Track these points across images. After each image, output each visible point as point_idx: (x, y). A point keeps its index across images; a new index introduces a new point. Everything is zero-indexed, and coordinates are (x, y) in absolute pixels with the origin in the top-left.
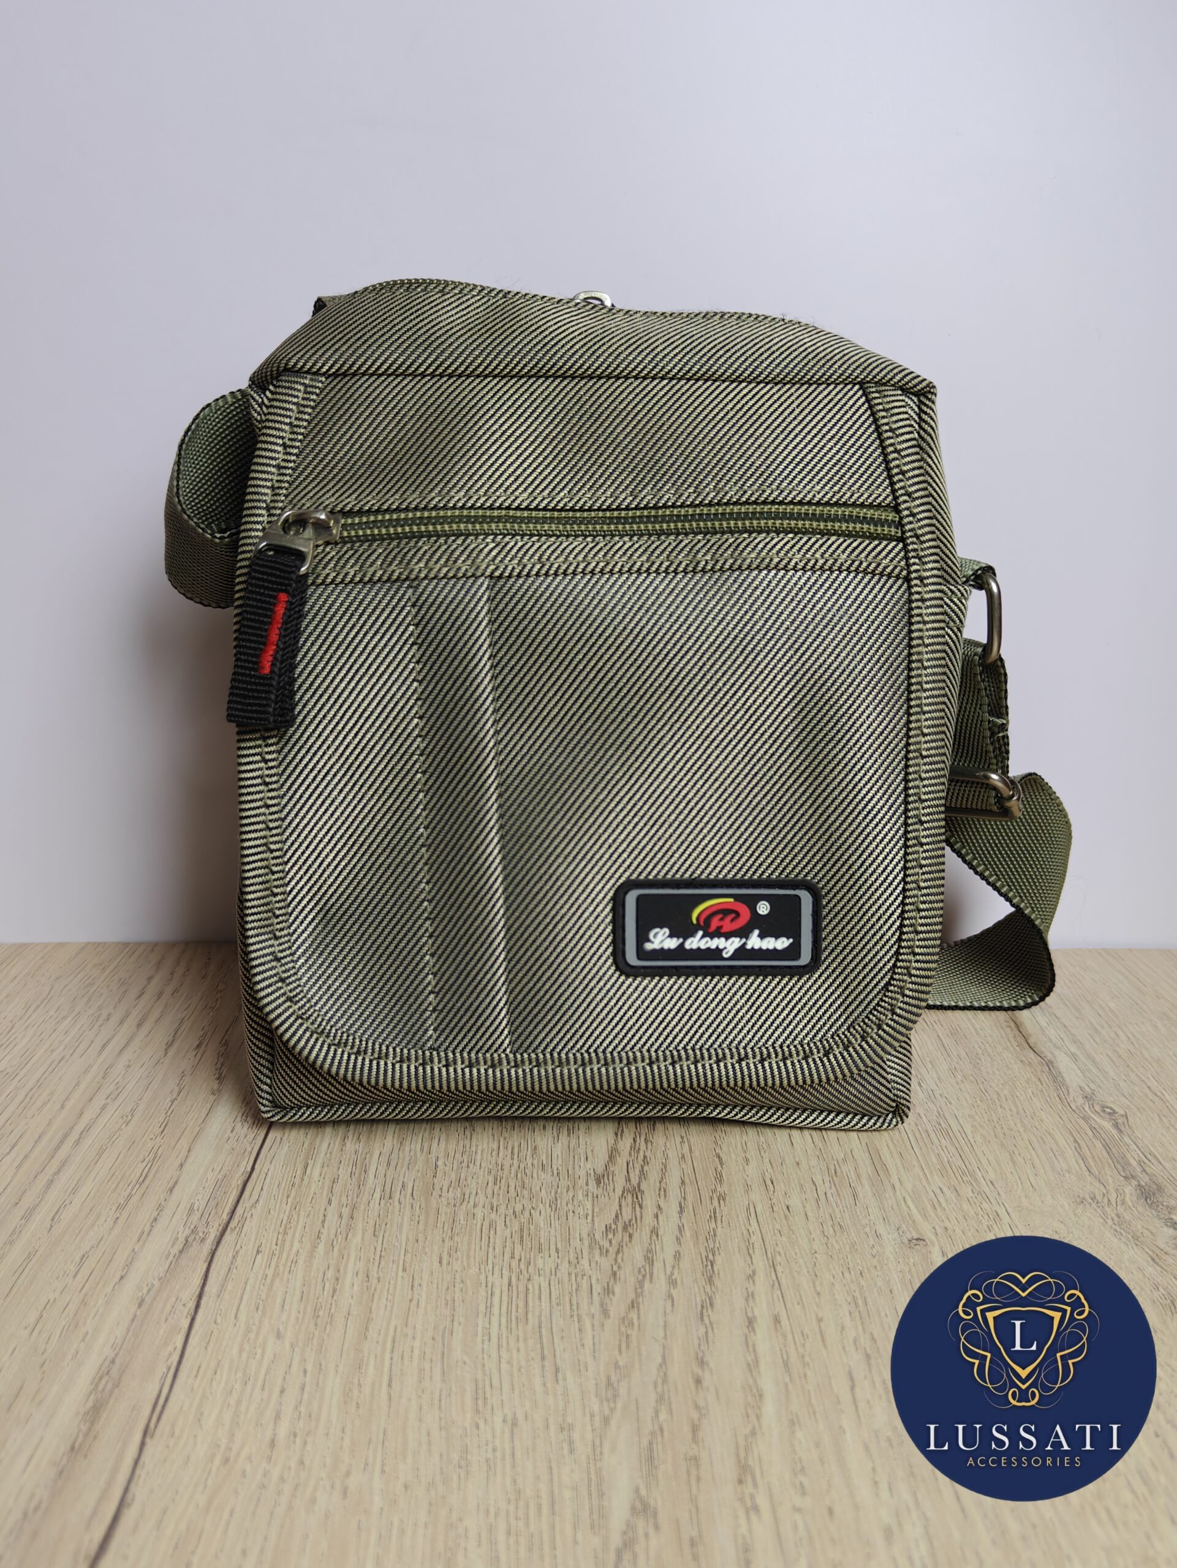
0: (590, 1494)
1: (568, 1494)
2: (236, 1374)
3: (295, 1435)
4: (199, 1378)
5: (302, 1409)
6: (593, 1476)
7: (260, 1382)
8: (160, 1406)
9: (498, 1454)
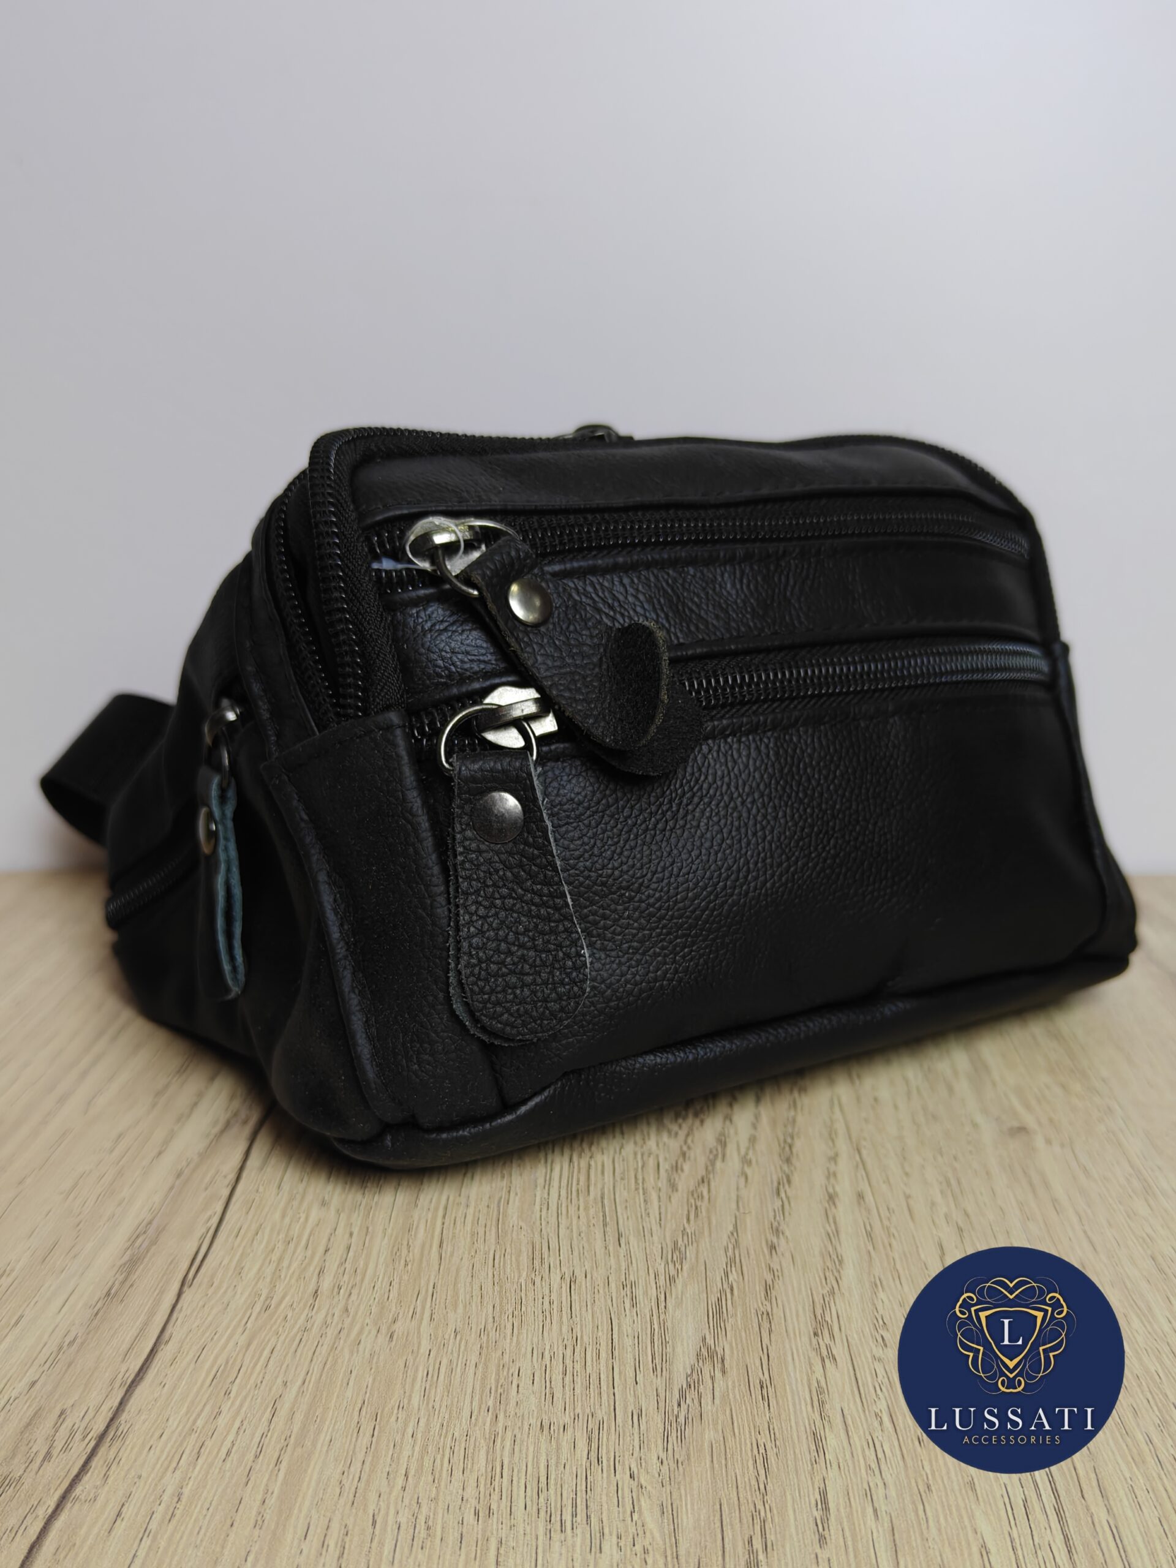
0: (652, 1342)
1: (628, 1342)
2: (278, 1234)
3: (340, 1288)
4: (239, 1238)
5: (348, 1265)
6: (656, 1326)
7: (303, 1242)
8: (198, 1262)
9: (555, 1306)
